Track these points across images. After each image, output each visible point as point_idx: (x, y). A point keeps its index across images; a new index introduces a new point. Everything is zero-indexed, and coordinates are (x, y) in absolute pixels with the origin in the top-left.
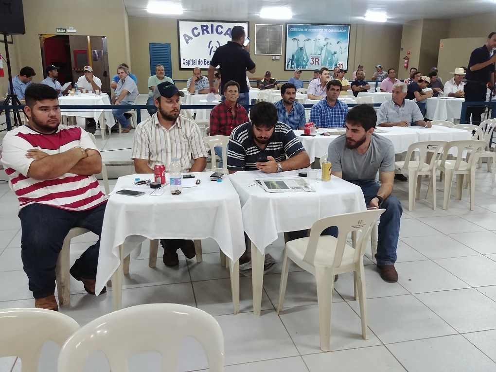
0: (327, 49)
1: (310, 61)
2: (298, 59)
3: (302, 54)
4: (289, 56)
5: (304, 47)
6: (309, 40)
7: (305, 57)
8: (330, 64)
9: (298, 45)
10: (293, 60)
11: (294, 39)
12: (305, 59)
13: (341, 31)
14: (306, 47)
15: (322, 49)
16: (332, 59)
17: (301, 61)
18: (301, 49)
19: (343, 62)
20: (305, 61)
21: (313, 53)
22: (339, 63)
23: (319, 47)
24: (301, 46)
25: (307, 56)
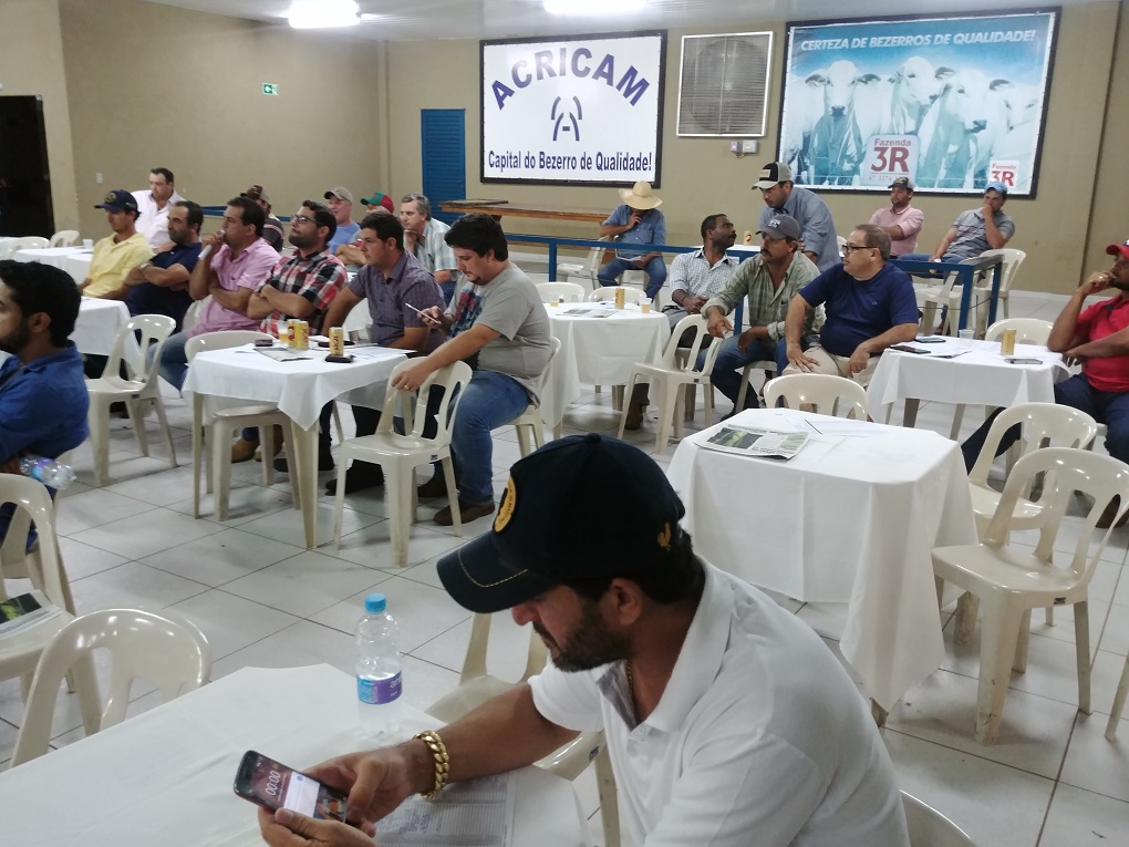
0: (942, 114)
1: (872, 158)
2: (824, 152)
3: (841, 131)
4: (790, 140)
5: (850, 105)
6: (870, 78)
7: (852, 142)
8: (957, 169)
9: (826, 99)
10: (804, 152)
11: (814, 78)
12: (852, 151)
13: (1010, 36)
14: (856, 107)
15: (922, 111)
17: (834, 158)
18: (838, 113)
19: (1015, 163)
20: (850, 160)
21: (885, 128)
22: (998, 164)
23: (909, 106)
24: (838, 102)
25: (859, 140)
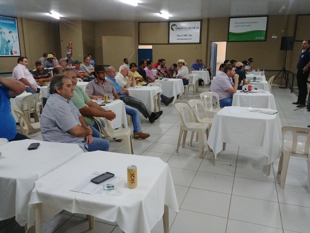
0: (2, 38)
8: (7, 51)
13: (10, 22)
16: (7, 46)
19: (17, 49)
22: (14, 49)
